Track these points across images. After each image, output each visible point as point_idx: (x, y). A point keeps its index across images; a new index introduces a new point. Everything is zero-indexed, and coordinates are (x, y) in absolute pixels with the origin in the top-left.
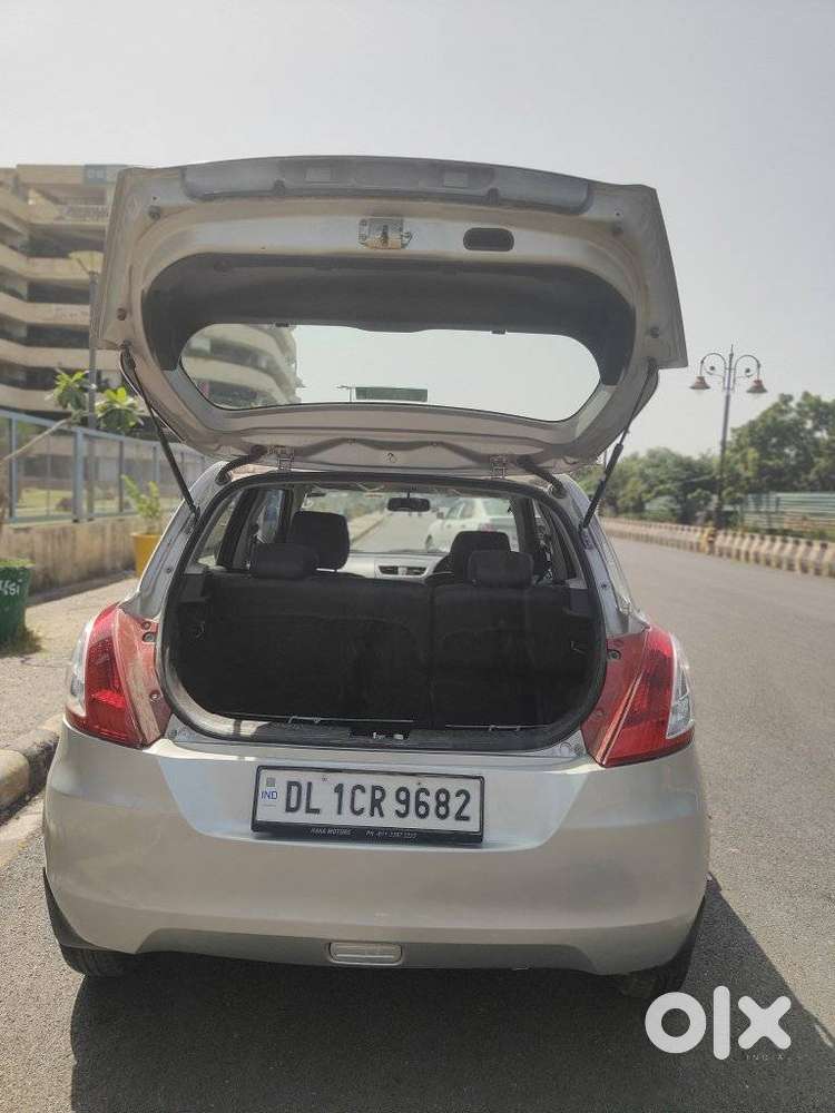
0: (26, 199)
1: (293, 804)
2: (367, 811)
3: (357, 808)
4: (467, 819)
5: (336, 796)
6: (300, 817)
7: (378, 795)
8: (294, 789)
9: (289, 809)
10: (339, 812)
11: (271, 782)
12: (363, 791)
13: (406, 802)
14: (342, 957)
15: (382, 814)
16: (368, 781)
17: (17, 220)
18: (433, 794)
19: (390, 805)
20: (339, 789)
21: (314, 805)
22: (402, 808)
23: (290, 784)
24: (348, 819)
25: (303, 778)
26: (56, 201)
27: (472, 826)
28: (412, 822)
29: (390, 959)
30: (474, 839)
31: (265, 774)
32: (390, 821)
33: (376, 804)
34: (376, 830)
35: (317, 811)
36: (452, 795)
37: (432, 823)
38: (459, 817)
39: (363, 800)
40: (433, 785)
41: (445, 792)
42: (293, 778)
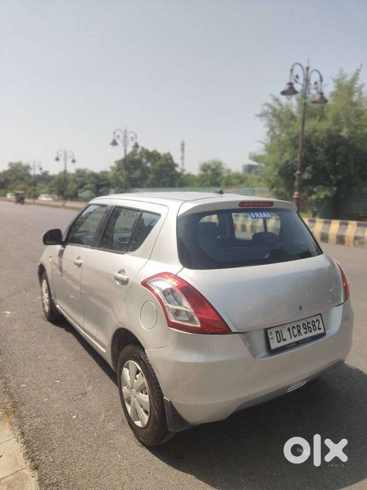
1: (279, 339)
2: (298, 335)
3: (295, 335)
4: (321, 329)
5: (289, 332)
6: (282, 344)
7: (299, 328)
8: (278, 334)
9: (279, 342)
10: (291, 337)
11: (271, 333)
12: (295, 328)
13: (305, 328)
15: (301, 335)
18: (311, 323)
19: (302, 331)
20: (289, 330)
21: (284, 338)
22: (305, 331)
23: (276, 333)
24: (294, 339)
25: (278, 329)
27: (322, 331)
28: (309, 335)
30: (323, 335)
31: (269, 331)
32: (304, 336)
33: (299, 331)
34: (302, 340)
35: (285, 340)
36: (315, 321)
37: (314, 333)
38: (319, 329)
39: (296, 332)
40: (310, 320)
41: (313, 321)
42: (277, 330)
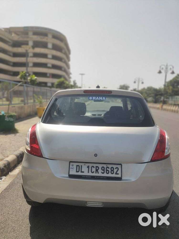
0: (11, 34)
1: (78, 170)
2: (95, 172)
3: (93, 171)
4: (118, 174)
5: (87, 169)
6: (80, 173)
7: (97, 168)
8: (78, 167)
9: (77, 172)
10: (88, 172)
11: (73, 165)
12: (94, 167)
13: (104, 170)
14: (89, 205)
15: (98, 173)
16: (95, 165)
17: (10, 39)
18: (110, 168)
19: (100, 171)
20: (88, 167)
21: (82, 171)
22: (103, 172)
23: (77, 166)
24: (90, 174)
25: (80, 164)
26: (18, 35)
27: (119, 176)
28: (105, 175)
29: (100, 205)
30: (120, 179)
31: (71, 164)
32: (100, 174)
33: (97, 170)
34: (97, 176)
35: (83, 172)
36: (115, 168)
37: (110, 175)
38: (116, 174)
39: (94, 170)
40: (110, 166)
41: (113, 168)
42: (77, 165)
